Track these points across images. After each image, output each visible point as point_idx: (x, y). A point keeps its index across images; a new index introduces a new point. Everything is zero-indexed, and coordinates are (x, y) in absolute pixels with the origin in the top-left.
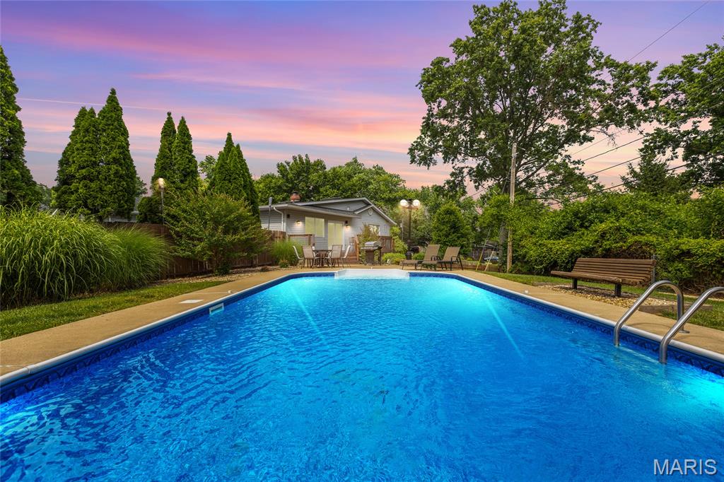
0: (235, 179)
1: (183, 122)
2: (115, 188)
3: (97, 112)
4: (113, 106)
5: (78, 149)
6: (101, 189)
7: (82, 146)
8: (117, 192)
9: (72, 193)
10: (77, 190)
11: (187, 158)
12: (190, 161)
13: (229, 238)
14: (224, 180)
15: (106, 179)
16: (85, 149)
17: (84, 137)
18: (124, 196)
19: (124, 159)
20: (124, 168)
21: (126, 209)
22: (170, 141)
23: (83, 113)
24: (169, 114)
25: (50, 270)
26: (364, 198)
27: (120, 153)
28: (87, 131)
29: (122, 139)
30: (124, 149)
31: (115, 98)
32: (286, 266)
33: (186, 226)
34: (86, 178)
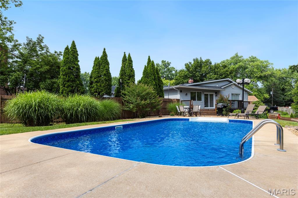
0: (150, 76)
1: (129, 55)
2: (105, 85)
3: (100, 58)
4: (105, 55)
5: (94, 72)
6: (100, 85)
7: (95, 71)
8: (105, 86)
9: (93, 88)
10: (94, 87)
11: (131, 70)
12: (131, 71)
13: (143, 102)
14: (146, 77)
15: (102, 82)
16: (96, 72)
17: (96, 67)
18: (107, 87)
19: (108, 74)
20: (108, 77)
21: (108, 92)
22: (125, 64)
23: (96, 59)
24: (125, 53)
25: (81, 113)
26: (228, 79)
27: (106, 72)
28: (97, 65)
29: (107, 66)
30: (108, 70)
31: (105, 51)
32: (173, 115)
33: (127, 98)
34: (96, 82)
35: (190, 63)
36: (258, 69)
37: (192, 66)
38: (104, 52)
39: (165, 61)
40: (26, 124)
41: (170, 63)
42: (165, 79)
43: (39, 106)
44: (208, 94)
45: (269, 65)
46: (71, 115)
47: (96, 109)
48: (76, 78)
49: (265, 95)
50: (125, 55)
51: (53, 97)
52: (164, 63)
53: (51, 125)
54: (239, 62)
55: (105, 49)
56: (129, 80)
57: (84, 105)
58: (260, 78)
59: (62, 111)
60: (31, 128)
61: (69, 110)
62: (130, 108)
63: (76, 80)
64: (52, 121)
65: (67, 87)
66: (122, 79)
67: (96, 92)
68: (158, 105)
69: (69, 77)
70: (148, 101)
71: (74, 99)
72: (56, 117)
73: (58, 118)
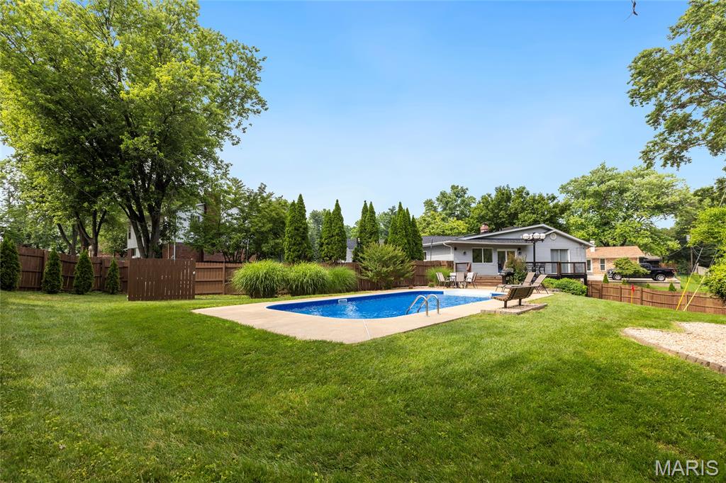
1: (371, 205)
2: (337, 247)
3: (331, 212)
5: (325, 231)
6: (332, 248)
7: (326, 229)
8: (338, 249)
11: (372, 224)
12: (373, 226)
13: (385, 268)
15: (334, 243)
16: (327, 231)
18: (341, 250)
19: (341, 233)
21: (342, 256)
22: (365, 216)
24: (365, 202)
26: (543, 225)
27: (339, 230)
31: (338, 203)
32: (432, 286)
33: (366, 263)
34: (327, 244)
35: (489, 195)
36: (651, 190)
37: (492, 201)
38: (337, 205)
39: (458, 186)
40: (252, 296)
41: (467, 189)
42: (455, 219)
43: (265, 278)
44: (504, 252)
45: (677, 183)
46: (297, 286)
47: (323, 279)
48: (304, 239)
49: (669, 243)
50: (365, 204)
51: (278, 266)
52: (455, 190)
53: (276, 297)
54: (609, 180)
55: (337, 201)
56: (370, 238)
57: (310, 275)
58: (659, 209)
59: (287, 282)
60: (257, 300)
61: (295, 281)
62: (368, 277)
63: (303, 241)
64: (276, 293)
65: (293, 252)
66: (360, 237)
67: (327, 256)
68: (408, 272)
69: (295, 239)
70: (391, 268)
71: (300, 267)
72: (282, 287)
73: (283, 289)
